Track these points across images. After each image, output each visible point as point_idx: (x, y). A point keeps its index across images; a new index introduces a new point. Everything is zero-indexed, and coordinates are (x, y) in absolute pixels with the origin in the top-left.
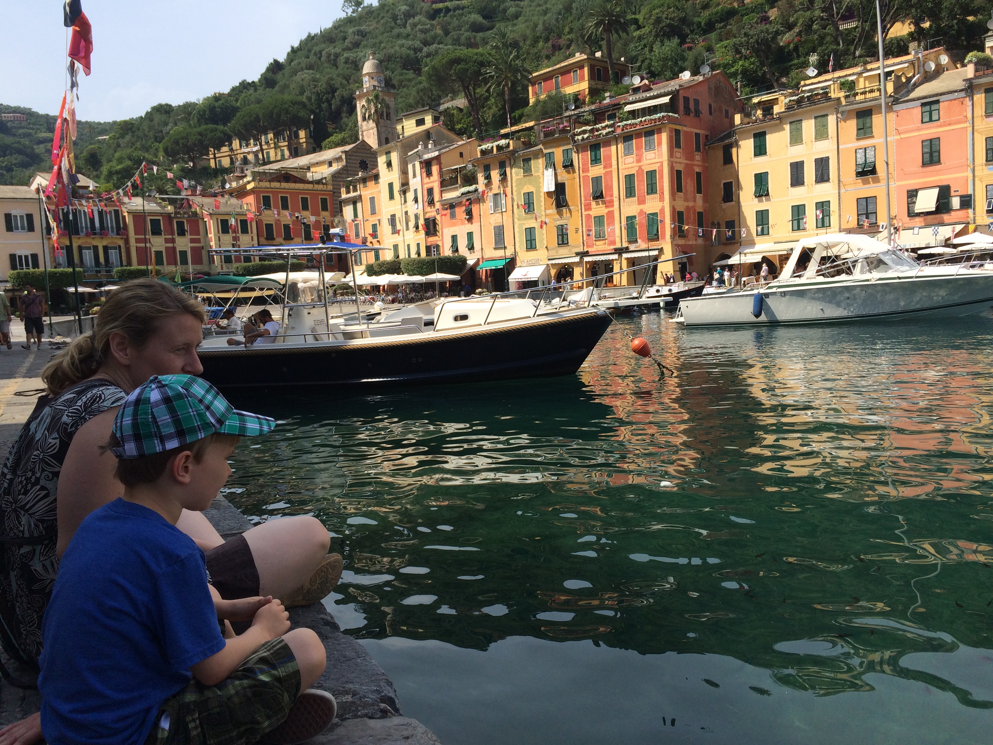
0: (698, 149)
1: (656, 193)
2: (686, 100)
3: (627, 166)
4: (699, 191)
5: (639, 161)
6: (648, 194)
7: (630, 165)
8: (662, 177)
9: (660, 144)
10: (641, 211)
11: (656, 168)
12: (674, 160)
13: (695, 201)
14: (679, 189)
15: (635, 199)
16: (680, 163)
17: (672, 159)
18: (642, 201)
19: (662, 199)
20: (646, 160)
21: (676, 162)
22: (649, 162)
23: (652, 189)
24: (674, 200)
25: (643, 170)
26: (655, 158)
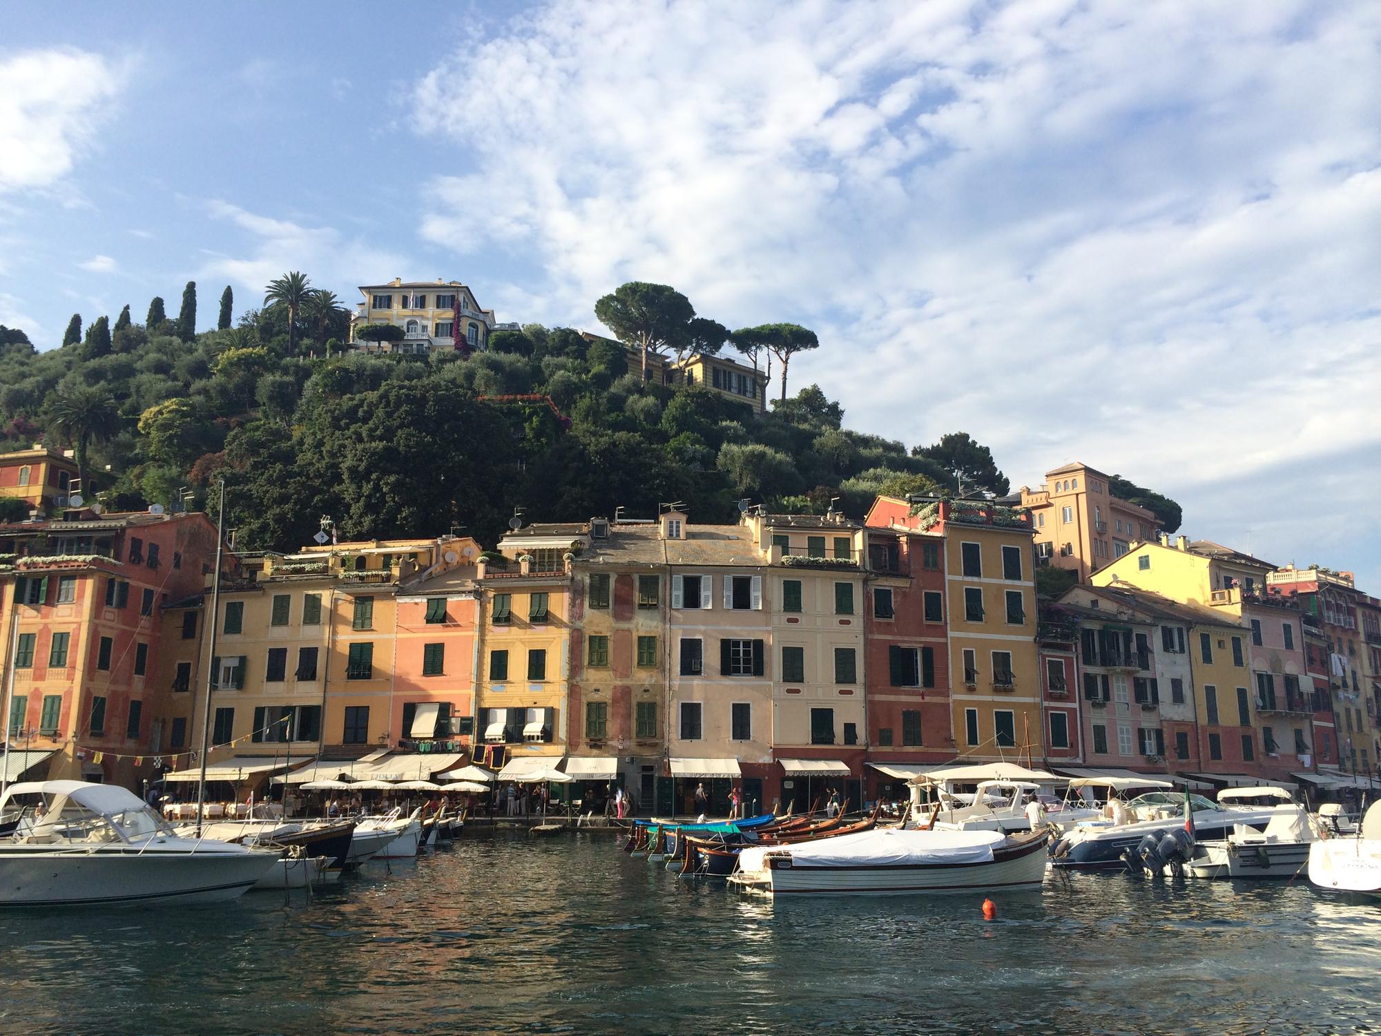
0: (146, 610)
1: (63, 666)
2: (137, 543)
4: (140, 670)
5: (45, 616)
6: (51, 665)
7: (31, 621)
8: (76, 645)
9: (81, 594)
10: (37, 689)
11: (71, 631)
12: (103, 622)
13: (129, 682)
14: (104, 664)
15: (30, 671)
16: (111, 628)
17: (97, 621)
18: (39, 677)
19: (70, 678)
20: (57, 616)
21: (104, 626)
22: (59, 620)
23: (58, 660)
24: (91, 680)
25: (49, 631)
26: (70, 616)
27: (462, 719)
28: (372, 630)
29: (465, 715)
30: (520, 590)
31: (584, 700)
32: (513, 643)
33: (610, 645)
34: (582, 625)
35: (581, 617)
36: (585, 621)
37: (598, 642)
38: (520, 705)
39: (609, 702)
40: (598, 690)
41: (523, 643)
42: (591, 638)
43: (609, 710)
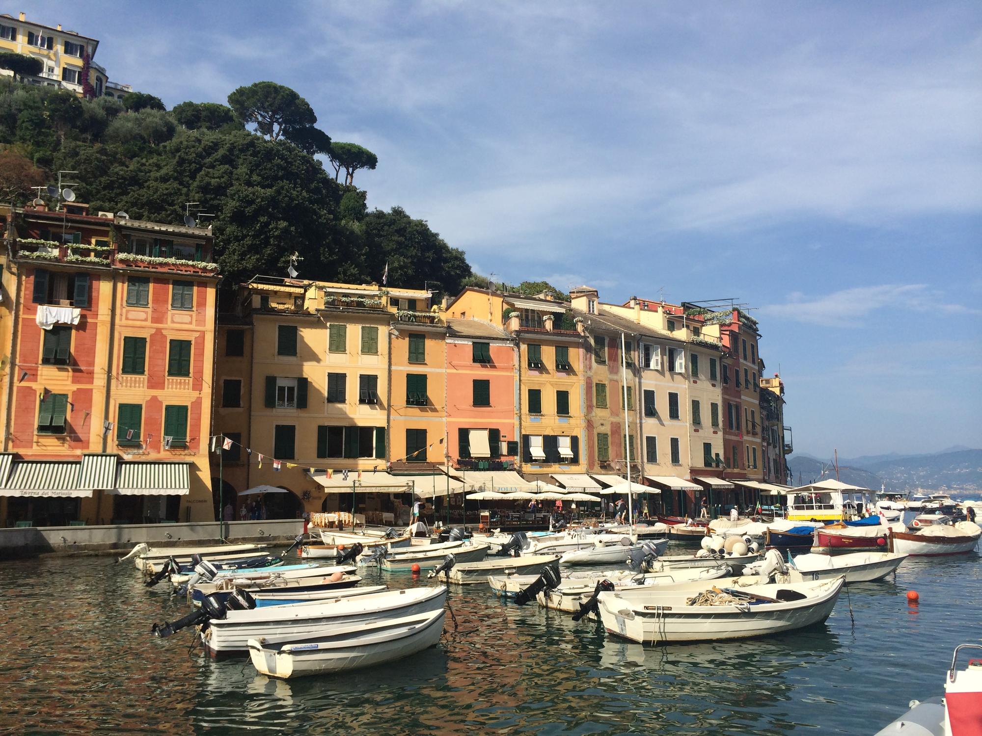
1: (187, 374)
3: (130, 323)
5: (155, 320)
6: (170, 374)
7: (138, 323)
8: (201, 354)
9: (202, 304)
10: (154, 399)
11: (192, 339)
15: (144, 378)
18: (155, 383)
19: (197, 387)
20: (173, 322)
22: (176, 326)
23: (179, 368)
25: (165, 337)
26: (191, 323)
27: (509, 443)
28: (426, 364)
29: (511, 440)
30: (548, 343)
31: (595, 432)
32: (545, 384)
33: (607, 390)
34: (591, 374)
35: (590, 368)
36: (593, 371)
37: (601, 387)
38: (552, 433)
39: (609, 433)
40: (602, 425)
41: (552, 385)
42: (597, 384)
43: (610, 439)
